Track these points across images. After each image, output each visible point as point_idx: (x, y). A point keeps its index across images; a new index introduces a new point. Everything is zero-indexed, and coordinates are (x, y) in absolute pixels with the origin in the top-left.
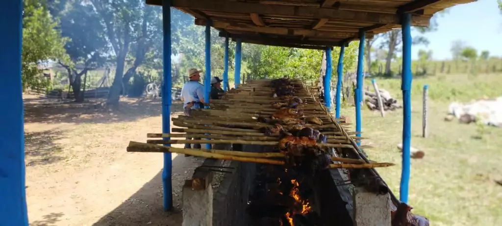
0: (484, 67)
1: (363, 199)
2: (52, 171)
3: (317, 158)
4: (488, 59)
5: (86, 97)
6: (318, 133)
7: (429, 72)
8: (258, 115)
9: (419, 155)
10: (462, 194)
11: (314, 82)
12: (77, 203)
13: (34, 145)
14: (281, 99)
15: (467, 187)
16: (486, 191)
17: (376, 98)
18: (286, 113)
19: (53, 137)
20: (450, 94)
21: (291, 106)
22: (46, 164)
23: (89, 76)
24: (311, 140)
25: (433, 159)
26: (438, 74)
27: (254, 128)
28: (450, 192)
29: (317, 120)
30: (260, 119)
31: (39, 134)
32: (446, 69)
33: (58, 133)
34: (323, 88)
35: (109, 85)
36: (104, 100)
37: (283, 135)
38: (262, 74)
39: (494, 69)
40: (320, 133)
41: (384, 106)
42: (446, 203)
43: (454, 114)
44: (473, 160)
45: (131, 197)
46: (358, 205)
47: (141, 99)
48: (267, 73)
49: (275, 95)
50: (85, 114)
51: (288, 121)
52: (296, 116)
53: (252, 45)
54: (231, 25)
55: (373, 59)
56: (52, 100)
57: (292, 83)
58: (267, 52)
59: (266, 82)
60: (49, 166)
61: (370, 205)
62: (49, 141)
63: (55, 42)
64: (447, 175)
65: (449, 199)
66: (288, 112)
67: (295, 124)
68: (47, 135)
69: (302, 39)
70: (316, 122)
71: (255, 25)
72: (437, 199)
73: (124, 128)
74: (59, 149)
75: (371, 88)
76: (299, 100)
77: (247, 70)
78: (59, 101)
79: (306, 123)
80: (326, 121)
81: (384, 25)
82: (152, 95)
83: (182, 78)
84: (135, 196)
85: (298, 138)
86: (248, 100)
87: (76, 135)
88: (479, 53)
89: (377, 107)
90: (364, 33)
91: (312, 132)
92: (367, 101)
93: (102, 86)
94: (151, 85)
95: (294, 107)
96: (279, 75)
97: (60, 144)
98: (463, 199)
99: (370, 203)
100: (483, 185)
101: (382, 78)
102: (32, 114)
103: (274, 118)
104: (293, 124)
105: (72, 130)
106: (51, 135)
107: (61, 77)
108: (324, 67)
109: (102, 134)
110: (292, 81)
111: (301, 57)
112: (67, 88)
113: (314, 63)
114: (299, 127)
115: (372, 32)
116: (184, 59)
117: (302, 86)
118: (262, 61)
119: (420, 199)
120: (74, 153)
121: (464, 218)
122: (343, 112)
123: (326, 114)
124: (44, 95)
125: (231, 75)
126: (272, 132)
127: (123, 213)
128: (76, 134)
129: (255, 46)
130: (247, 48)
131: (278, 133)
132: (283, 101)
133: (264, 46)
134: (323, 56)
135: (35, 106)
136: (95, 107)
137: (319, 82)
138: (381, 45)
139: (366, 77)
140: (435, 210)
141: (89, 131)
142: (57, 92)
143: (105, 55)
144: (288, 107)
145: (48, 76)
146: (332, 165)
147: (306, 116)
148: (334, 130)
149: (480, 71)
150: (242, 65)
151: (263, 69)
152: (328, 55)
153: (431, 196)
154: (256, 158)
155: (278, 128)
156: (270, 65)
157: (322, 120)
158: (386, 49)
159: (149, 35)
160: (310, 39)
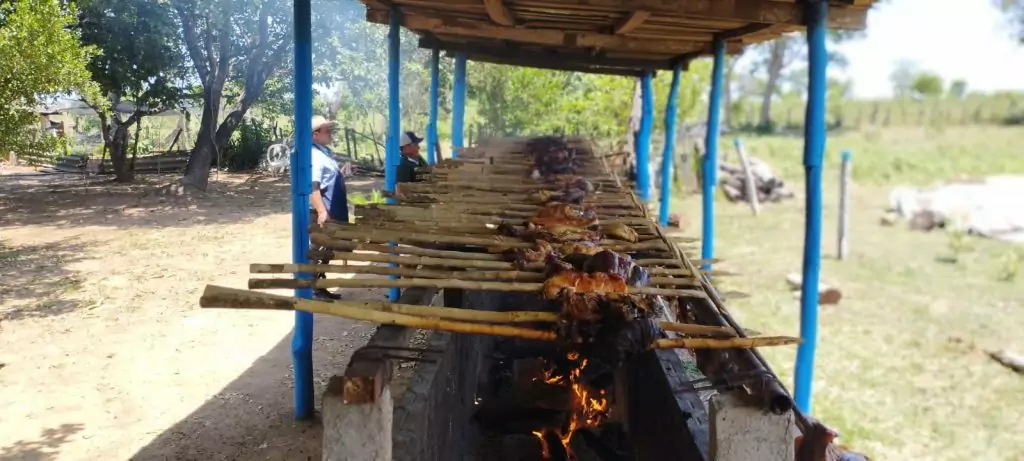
0: (957, 114)
1: (733, 422)
2: (58, 332)
3: (629, 325)
4: (964, 96)
5: (139, 172)
6: (630, 263)
7: (848, 122)
8: (499, 219)
9: (832, 297)
10: (920, 381)
11: (615, 143)
12: (108, 400)
13: (23, 273)
14: (548, 182)
15: (932, 366)
16: (970, 375)
17: (742, 176)
18: (558, 215)
19: (63, 256)
20: (890, 170)
21: (570, 199)
22: (46, 316)
23: (147, 128)
24: (614, 278)
25: (857, 305)
26: (866, 127)
27: (490, 249)
28: (895, 376)
29: (625, 232)
30: (504, 230)
31: (34, 249)
32: (881, 117)
33: (75, 248)
34: (633, 155)
35: (189, 146)
36: (177, 178)
37: (553, 268)
38: (509, 127)
39: (977, 118)
40: (633, 264)
41: (758, 194)
42: (888, 400)
43: (899, 210)
44: (939, 307)
45: (226, 389)
46: (720, 436)
47: (255, 176)
48: (519, 124)
49: (536, 174)
50: (136, 206)
51: (565, 234)
52: (580, 222)
53: (488, 65)
54: (445, 24)
55: (735, 96)
56: (66, 176)
57: (570, 146)
58: (518, 79)
59: (517, 143)
60: (53, 320)
61: (747, 436)
62: (57, 265)
63: (68, 56)
64: (888, 340)
65: (894, 392)
66: (563, 212)
67: (580, 240)
68: (51, 253)
69: (594, 53)
70: (624, 235)
71: (493, 23)
72: (869, 392)
73: (216, 238)
74: (76, 284)
75: (732, 155)
76: (585, 184)
77: (476, 116)
78: (81, 179)
79: (602, 237)
80: (644, 233)
81: (767, 26)
82: (279, 169)
83: (342, 133)
84: (233, 386)
85: (585, 275)
86: (476, 184)
87: (115, 253)
88: (947, 86)
89: (744, 195)
90: (722, 43)
91: (617, 261)
92: (724, 182)
93: (175, 148)
94: (277, 148)
95: (576, 201)
96: (544, 128)
97: (78, 272)
98: (923, 391)
99: (748, 431)
100: (963, 361)
101: (754, 135)
102: (21, 207)
103: (532, 226)
104: (574, 241)
105: (106, 243)
106: (61, 253)
107: (88, 129)
108: (636, 112)
109: (170, 251)
110: (569, 142)
111: (589, 91)
112: (99, 152)
113: (617, 103)
114: (588, 248)
115: (740, 41)
116: (348, 92)
117: (592, 153)
118: (509, 98)
119: (835, 391)
120: (108, 292)
121: (926, 432)
122: (675, 206)
123: (644, 217)
124: (50, 167)
125: (445, 127)
126: (529, 261)
127: (208, 423)
128: (116, 250)
129: (495, 68)
130: (478, 71)
131: (541, 262)
132: (551, 186)
133: (513, 67)
134: (634, 89)
135: (30, 191)
136: (158, 192)
137: (626, 143)
138: (752, 67)
139: (723, 134)
140: (865, 415)
141: (141, 245)
142: (77, 162)
143: (179, 83)
144: (563, 200)
145: (59, 126)
146: (663, 342)
147: (603, 222)
148: (664, 254)
149: (950, 120)
150: (466, 108)
151: (510, 116)
152: (645, 87)
153: (855, 385)
154: (492, 323)
155: (542, 249)
156: (525, 107)
157: (636, 230)
158: (763, 75)
159: (273, 42)
160: (608, 55)
